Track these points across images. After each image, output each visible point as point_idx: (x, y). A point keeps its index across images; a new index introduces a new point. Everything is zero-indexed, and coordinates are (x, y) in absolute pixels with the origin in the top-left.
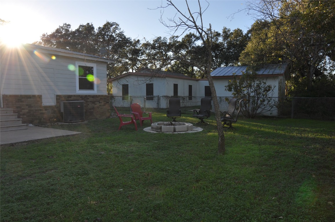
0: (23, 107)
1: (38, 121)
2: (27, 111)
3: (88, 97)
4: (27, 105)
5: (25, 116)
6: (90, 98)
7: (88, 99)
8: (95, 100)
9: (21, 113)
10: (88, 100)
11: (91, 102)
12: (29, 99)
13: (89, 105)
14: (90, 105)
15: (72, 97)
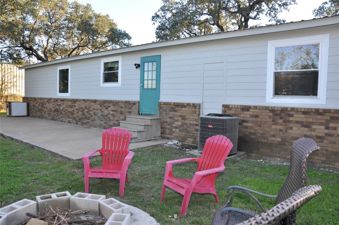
0: (176, 118)
1: (192, 140)
2: (180, 123)
3: (292, 113)
4: (180, 116)
5: (178, 130)
6: (295, 115)
7: (292, 116)
8: (311, 120)
9: (174, 125)
10: (291, 119)
11: (297, 122)
12: (183, 109)
13: (291, 128)
14: (294, 128)
15: (251, 110)
